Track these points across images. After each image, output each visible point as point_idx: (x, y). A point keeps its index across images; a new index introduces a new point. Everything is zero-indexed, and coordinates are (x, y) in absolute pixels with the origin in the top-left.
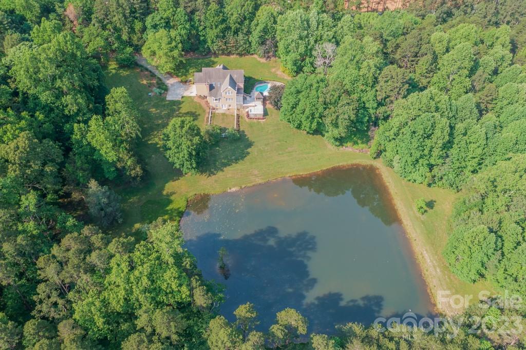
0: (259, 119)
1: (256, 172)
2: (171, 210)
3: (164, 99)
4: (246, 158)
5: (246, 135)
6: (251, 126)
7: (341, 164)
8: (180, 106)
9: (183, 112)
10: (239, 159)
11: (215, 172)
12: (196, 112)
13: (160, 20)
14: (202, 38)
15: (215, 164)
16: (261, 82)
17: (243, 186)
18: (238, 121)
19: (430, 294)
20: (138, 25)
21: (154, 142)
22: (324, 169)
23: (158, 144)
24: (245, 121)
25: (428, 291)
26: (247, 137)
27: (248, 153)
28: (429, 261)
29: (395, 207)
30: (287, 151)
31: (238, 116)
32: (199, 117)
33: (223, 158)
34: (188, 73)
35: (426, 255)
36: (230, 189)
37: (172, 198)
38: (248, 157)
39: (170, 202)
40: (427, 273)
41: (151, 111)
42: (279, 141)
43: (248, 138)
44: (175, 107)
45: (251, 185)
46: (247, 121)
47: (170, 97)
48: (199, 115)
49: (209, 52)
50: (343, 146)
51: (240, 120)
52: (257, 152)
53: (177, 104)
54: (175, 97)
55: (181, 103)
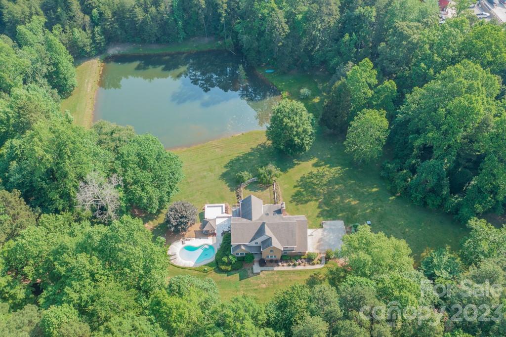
1: (217, 150)
4: (228, 162)
5: (229, 186)
6: (222, 199)
8: (320, 210)
9: (312, 203)
10: (236, 160)
11: (259, 147)
12: (297, 205)
15: (261, 154)
21: (334, 168)
23: (329, 167)
26: (228, 184)
27: (226, 167)
32: (291, 199)
33: (253, 160)
36: (243, 134)
38: (225, 163)
41: (355, 200)
43: (226, 183)
44: (326, 208)
48: (291, 202)
52: (215, 169)
53: (325, 213)
54: (333, 227)
55: (320, 215)
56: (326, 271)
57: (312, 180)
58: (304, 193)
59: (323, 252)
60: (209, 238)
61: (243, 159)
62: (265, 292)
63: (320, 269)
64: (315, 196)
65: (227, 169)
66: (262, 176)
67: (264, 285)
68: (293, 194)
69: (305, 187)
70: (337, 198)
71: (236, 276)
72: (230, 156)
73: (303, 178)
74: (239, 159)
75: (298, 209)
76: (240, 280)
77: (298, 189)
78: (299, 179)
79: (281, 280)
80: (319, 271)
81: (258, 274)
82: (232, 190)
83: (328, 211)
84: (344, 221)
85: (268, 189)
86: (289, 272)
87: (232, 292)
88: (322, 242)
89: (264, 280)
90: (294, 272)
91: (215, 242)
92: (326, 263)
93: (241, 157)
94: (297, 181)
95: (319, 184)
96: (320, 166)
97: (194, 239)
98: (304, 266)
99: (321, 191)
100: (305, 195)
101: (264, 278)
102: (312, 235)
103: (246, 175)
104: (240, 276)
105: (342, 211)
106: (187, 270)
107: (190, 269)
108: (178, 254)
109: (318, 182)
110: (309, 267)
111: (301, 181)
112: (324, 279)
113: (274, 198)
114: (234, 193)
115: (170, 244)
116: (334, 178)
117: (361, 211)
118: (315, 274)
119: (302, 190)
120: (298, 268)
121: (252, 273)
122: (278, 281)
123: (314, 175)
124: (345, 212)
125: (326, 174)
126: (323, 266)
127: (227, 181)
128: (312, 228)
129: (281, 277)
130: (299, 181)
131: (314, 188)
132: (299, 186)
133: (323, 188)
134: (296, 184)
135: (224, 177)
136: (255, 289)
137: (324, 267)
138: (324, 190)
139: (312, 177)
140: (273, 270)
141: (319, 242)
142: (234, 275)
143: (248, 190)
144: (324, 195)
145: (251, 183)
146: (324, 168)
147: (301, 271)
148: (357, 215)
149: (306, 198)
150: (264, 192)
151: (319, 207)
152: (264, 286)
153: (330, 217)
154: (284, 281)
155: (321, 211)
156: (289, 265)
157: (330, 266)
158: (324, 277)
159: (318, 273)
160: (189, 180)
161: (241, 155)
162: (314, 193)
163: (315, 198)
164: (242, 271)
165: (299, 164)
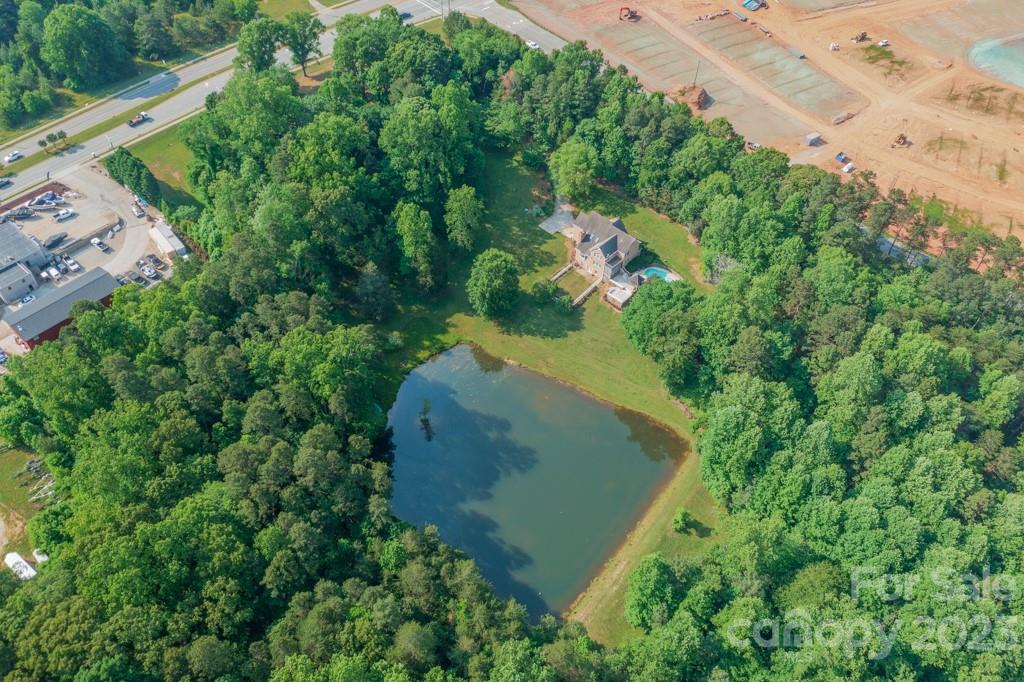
0: (615, 306)
2: (438, 340)
3: (536, 224)
4: (558, 339)
5: (582, 315)
6: (599, 308)
7: (652, 416)
8: (545, 241)
10: (549, 335)
12: (555, 257)
13: (591, 131)
14: (632, 175)
15: (520, 325)
16: (662, 265)
17: (523, 365)
18: (589, 295)
19: (578, 600)
20: (568, 125)
22: (629, 407)
24: (598, 299)
25: (581, 596)
26: (581, 318)
27: (566, 336)
28: (617, 572)
29: (655, 502)
30: (609, 361)
31: (595, 289)
34: (593, 208)
35: (622, 566)
37: (451, 330)
38: (561, 340)
39: (444, 331)
40: (600, 580)
41: (513, 230)
42: (612, 346)
43: (582, 320)
44: (539, 239)
45: (533, 369)
47: (546, 226)
48: (556, 262)
49: (634, 196)
50: (678, 397)
51: (593, 294)
52: (576, 341)
54: (550, 227)
55: (549, 238)
58: (538, 261)
64: (534, 252)
68: (546, 267)
69: (531, 265)
75: (559, 253)
77: (538, 268)
82: (584, 309)
88: (570, 226)
100: (540, 259)
112: (597, 209)
114: (584, 305)
117: (520, 221)
119: (536, 264)
124: (529, 228)
127: (580, 321)
128: (565, 236)
131: (526, 259)
138: (524, 252)
141: (571, 228)
143: (572, 297)
144: (527, 248)
148: (525, 221)
149: (542, 256)
151: (543, 243)
153: (544, 234)
158: (595, 211)
160: (609, 347)
162: (532, 255)
163: (537, 251)
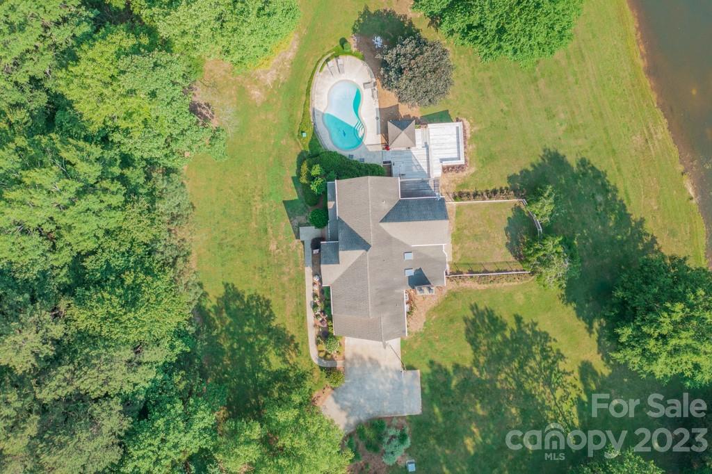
1: (638, 139)
4: (597, 167)
5: (525, 173)
6: (488, 159)
8: (450, 368)
10: (604, 185)
12: (466, 320)
14: (180, 346)
15: (622, 243)
17: (681, 168)
18: (478, 195)
21: (574, 410)
23: (579, 398)
24: (473, 175)
26: (530, 169)
27: (583, 163)
30: (564, 63)
32: (481, 307)
33: (604, 224)
34: (287, 371)
36: (691, 199)
38: (594, 161)
41: (476, 446)
42: (536, 79)
43: (533, 165)
44: (454, 383)
46: (473, 170)
48: (474, 307)
51: (472, 190)
52: (576, 138)
53: (441, 378)
54: (405, 392)
55: (436, 368)
56: (303, 366)
57: (538, 358)
58: (499, 337)
59: (348, 365)
60: (380, 135)
61: (607, 201)
62: (261, 249)
63: (308, 355)
64: (489, 362)
65: (575, 166)
66: (538, 246)
67: (275, 247)
68: (497, 314)
69: (515, 340)
70: (483, 407)
71: (293, 195)
72: (619, 170)
73: (546, 337)
74: (608, 191)
75: (451, 321)
76: (284, 202)
77: (512, 324)
78: (541, 327)
79: (285, 279)
80: (304, 353)
81: (298, 237)
82: (511, 179)
83: (446, 384)
84: (420, 415)
85: (512, 259)
86: (302, 295)
87: (259, 187)
88: (369, 365)
89: (284, 247)
90: (301, 305)
91: (371, 149)
92: (322, 368)
93: (614, 197)
94: (536, 324)
95: (524, 372)
96: (583, 380)
97: (378, 107)
98: (315, 325)
99: (503, 376)
100: (492, 340)
101: (288, 248)
102: (385, 348)
103: (543, 210)
104: (292, 201)
105: (446, 415)
106: (304, 98)
107: (307, 104)
108: (343, 77)
109: (528, 371)
110: (312, 334)
111: (535, 334)
112: (285, 361)
113: (486, 271)
114: (505, 184)
115: (363, 59)
116: (543, 409)
117: (445, 456)
118: (296, 346)
119: (508, 334)
120: (310, 315)
121: (300, 225)
122: (283, 273)
123: (554, 362)
124: (445, 423)
125: (553, 391)
126: (316, 362)
127: (538, 167)
128: (402, 348)
129: (290, 280)
130: (537, 329)
131: (511, 359)
132: (519, 328)
133: (510, 380)
134: (526, 321)
135: (550, 159)
136: (266, 231)
137: (312, 364)
138: (504, 379)
139: (546, 358)
140: (305, 264)
141: (370, 359)
142: (295, 190)
143: (511, 215)
144: (491, 381)
145: (530, 221)
146: (575, 386)
147: (304, 318)
148: (437, 447)
149: (485, 342)
150: (505, 250)
151: (457, 367)
152: (273, 247)
153: (431, 388)
154: (283, 285)
155: (446, 370)
156: (315, 295)
157: (315, 374)
158: (291, 362)
159: (299, 352)
160: (541, 83)
161: (620, 196)
162: (496, 359)
163: (482, 360)
164: (302, 205)
165: (591, 332)
